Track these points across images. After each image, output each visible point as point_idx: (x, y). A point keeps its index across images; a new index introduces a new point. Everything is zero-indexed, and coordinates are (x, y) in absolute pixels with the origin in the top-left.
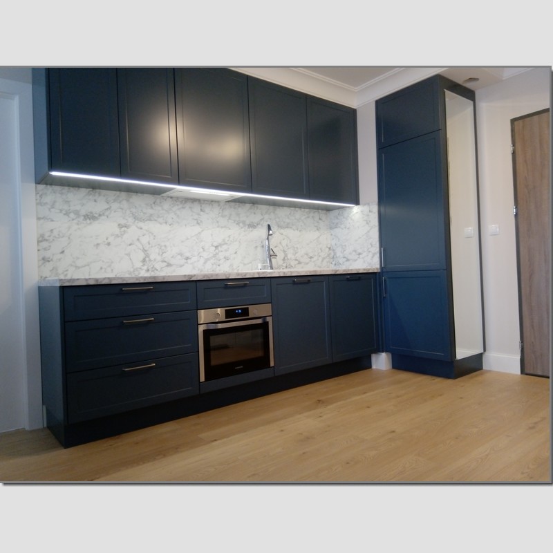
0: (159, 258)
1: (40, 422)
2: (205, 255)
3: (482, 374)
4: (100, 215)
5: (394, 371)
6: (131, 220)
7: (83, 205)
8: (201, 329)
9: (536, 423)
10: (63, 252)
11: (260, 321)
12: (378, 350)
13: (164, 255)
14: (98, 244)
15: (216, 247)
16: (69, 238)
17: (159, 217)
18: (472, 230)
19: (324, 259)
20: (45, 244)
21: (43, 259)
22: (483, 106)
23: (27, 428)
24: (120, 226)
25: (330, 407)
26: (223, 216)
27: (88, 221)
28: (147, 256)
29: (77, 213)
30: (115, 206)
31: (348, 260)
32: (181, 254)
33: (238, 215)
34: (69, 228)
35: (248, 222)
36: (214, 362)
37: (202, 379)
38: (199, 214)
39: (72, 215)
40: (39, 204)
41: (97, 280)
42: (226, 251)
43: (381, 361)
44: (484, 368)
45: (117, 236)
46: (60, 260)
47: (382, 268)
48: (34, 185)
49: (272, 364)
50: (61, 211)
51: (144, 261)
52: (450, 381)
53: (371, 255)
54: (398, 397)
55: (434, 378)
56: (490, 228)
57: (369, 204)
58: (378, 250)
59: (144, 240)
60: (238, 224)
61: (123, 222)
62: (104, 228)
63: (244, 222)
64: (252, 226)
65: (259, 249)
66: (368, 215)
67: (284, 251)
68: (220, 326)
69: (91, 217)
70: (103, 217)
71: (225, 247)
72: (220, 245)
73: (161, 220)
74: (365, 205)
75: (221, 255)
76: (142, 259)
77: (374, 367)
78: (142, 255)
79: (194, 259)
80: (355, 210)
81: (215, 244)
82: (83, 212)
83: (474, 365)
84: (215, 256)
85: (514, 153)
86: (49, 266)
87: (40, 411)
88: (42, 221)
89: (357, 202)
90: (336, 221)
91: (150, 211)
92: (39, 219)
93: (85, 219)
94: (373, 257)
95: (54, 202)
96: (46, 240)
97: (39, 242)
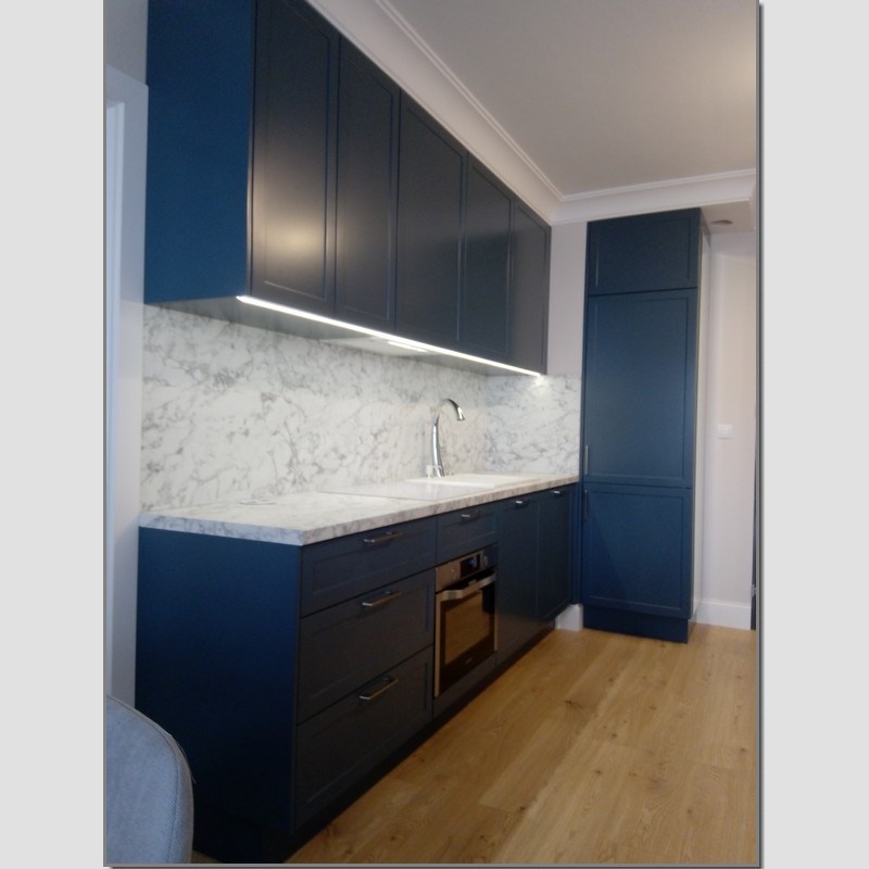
0: (309, 458)
2: (362, 451)
4: (238, 375)
6: (278, 385)
7: (215, 353)
8: (439, 600)
10: (180, 451)
13: (316, 452)
14: (232, 434)
15: (375, 436)
16: (191, 422)
17: (312, 381)
20: (153, 435)
21: (149, 466)
26: (385, 381)
27: (221, 387)
28: (295, 454)
29: (205, 369)
30: (259, 356)
32: (335, 450)
34: (193, 400)
35: (410, 393)
36: (447, 660)
37: (437, 692)
38: (359, 377)
39: (198, 374)
40: (149, 348)
41: (344, 527)
42: (385, 442)
43: (571, 619)
45: (259, 417)
46: (174, 467)
47: (582, 476)
48: (141, 305)
49: (496, 648)
50: (182, 363)
51: (290, 464)
53: (563, 454)
56: (719, 428)
57: (565, 376)
58: (577, 447)
59: (293, 424)
60: (400, 395)
61: (267, 389)
62: (240, 401)
63: (406, 393)
64: (415, 399)
65: (420, 437)
66: (563, 393)
68: (460, 594)
69: (225, 379)
70: (242, 380)
71: (385, 435)
72: (380, 432)
73: (315, 386)
74: (557, 376)
75: (379, 452)
76: (287, 461)
77: (558, 627)
78: (288, 454)
79: (350, 458)
80: (539, 381)
81: (375, 431)
82: (214, 369)
84: (373, 451)
86: (158, 480)
88: (151, 385)
89: (544, 371)
90: (502, 394)
91: (303, 370)
92: (146, 380)
93: (216, 384)
94: (568, 457)
95: (172, 345)
96: (156, 426)
97: (145, 429)
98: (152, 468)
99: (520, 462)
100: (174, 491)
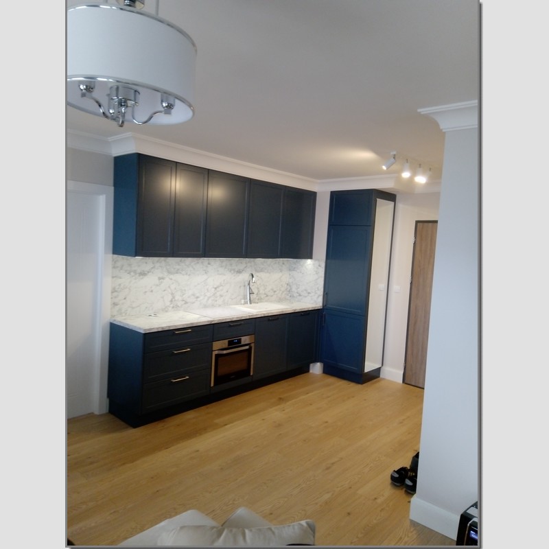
0: (180, 298)
1: (105, 409)
2: (208, 294)
3: (379, 381)
4: (148, 272)
5: (325, 375)
6: (166, 274)
7: (139, 266)
8: (215, 353)
9: (404, 420)
10: (125, 299)
11: (247, 347)
12: (315, 361)
13: (184, 296)
14: (146, 292)
15: (216, 288)
16: (129, 289)
17: (182, 270)
18: (383, 286)
19: (283, 292)
20: (115, 294)
21: (114, 304)
22: (400, 206)
23: (97, 412)
24: (160, 279)
25: (288, 403)
26: (222, 267)
27: (141, 277)
28: (174, 297)
30: (157, 265)
31: (300, 295)
32: (194, 295)
33: (231, 265)
34: (130, 282)
35: (236, 270)
36: (219, 374)
37: (212, 385)
38: (207, 267)
39: (132, 274)
40: (114, 267)
41: (162, 328)
42: (222, 290)
43: (317, 368)
44: (381, 376)
45: (157, 285)
46: (123, 304)
47: (323, 306)
48: (111, 255)
49: (251, 374)
50: (126, 271)
51: (171, 301)
52: (360, 386)
53: (317, 296)
54: (329, 397)
55: (350, 382)
56: (395, 287)
57: (319, 260)
58: (322, 293)
59: (173, 287)
60: (230, 271)
61: (161, 276)
62: (150, 280)
63: (234, 270)
64: (239, 272)
65: (242, 288)
66: (317, 268)
67: (258, 288)
68: (225, 352)
69: (143, 274)
70: (150, 274)
71: (221, 288)
72: (218, 287)
73: (183, 272)
74: (316, 260)
75: (218, 294)
76: (170, 299)
77: (311, 371)
78: (170, 297)
79: (202, 298)
80: (309, 261)
81: (215, 286)
82: (139, 271)
83: (375, 375)
84: (214, 295)
85: (415, 243)
86: (117, 308)
88: (115, 279)
89: (310, 257)
90: (294, 266)
91: (178, 267)
92: (113, 277)
93: (139, 276)
94: (318, 297)
95: (123, 266)
96: (116, 291)
97: (112, 292)
99: (300, 297)
100: (123, 311)
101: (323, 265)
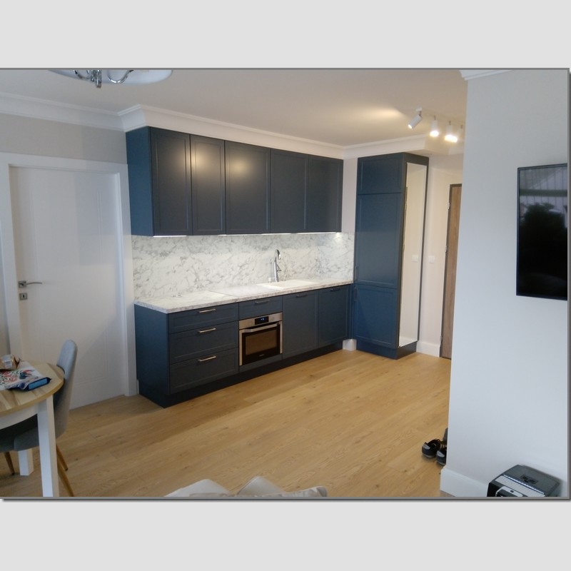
0: (205, 278)
2: (234, 273)
3: (414, 356)
4: (170, 252)
5: (358, 352)
6: (188, 253)
7: (160, 246)
8: (241, 332)
10: (148, 280)
11: (275, 325)
12: (348, 338)
13: (208, 276)
14: (168, 273)
15: (241, 267)
16: (151, 270)
17: (205, 249)
18: (417, 257)
19: (312, 268)
20: (137, 276)
22: (433, 169)
23: (127, 394)
24: (182, 258)
25: (319, 380)
26: (246, 244)
27: (163, 257)
28: (198, 277)
29: (156, 252)
30: (179, 244)
31: (330, 271)
32: (218, 274)
33: (256, 242)
34: (152, 263)
35: (262, 247)
36: (247, 353)
37: (241, 364)
38: (230, 244)
39: (153, 254)
40: (134, 248)
42: (247, 268)
43: (349, 345)
44: (417, 351)
45: (180, 265)
46: (146, 285)
47: (354, 281)
48: (130, 236)
49: (281, 352)
50: (147, 252)
51: (196, 281)
52: (394, 361)
53: (347, 270)
54: (360, 373)
55: (384, 358)
56: (429, 258)
57: (348, 233)
58: (352, 267)
59: (196, 266)
60: (255, 248)
61: (183, 255)
62: (172, 261)
63: (259, 247)
64: (265, 249)
65: (269, 265)
66: (347, 241)
67: (285, 265)
68: (252, 331)
69: (164, 254)
70: (172, 254)
71: (246, 266)
72: (243, 265)
73: (206, 251)
74: (345, 233)
75: (244, 273)
76: (194, 280)
77: (344, 348)
78: (194, 277)
79: (227, 277)
80: (338, 236)
81: (240, 265)
82: (160, 251)
83: (411, 350)
84: (240, 273)
85: (450, 210)
86: (140, 290)
87: (136, 383)
88: (136, 260)
89: (339, 230)
90: (323, 240)
91: (200, 246)
92: (134, 259)
93: (161, 256)
94: (349, 272)
95: (143, 246)
96: (138, 273)
97: (134, 274)
98: (138, 286)
99: (330, 273)
100: (146, 293)
101: (353, 237)
